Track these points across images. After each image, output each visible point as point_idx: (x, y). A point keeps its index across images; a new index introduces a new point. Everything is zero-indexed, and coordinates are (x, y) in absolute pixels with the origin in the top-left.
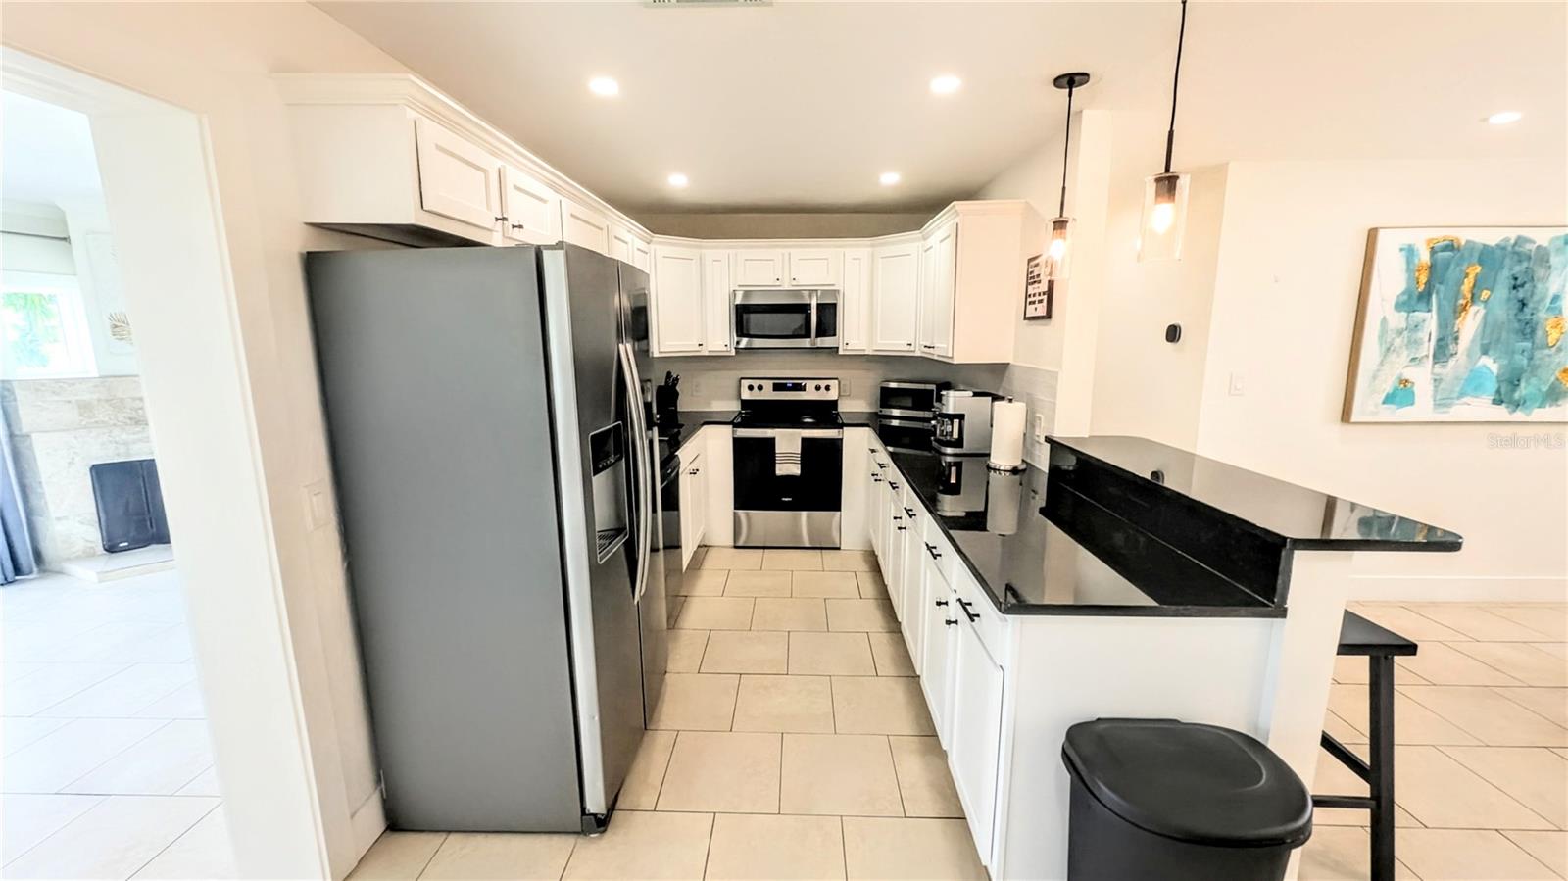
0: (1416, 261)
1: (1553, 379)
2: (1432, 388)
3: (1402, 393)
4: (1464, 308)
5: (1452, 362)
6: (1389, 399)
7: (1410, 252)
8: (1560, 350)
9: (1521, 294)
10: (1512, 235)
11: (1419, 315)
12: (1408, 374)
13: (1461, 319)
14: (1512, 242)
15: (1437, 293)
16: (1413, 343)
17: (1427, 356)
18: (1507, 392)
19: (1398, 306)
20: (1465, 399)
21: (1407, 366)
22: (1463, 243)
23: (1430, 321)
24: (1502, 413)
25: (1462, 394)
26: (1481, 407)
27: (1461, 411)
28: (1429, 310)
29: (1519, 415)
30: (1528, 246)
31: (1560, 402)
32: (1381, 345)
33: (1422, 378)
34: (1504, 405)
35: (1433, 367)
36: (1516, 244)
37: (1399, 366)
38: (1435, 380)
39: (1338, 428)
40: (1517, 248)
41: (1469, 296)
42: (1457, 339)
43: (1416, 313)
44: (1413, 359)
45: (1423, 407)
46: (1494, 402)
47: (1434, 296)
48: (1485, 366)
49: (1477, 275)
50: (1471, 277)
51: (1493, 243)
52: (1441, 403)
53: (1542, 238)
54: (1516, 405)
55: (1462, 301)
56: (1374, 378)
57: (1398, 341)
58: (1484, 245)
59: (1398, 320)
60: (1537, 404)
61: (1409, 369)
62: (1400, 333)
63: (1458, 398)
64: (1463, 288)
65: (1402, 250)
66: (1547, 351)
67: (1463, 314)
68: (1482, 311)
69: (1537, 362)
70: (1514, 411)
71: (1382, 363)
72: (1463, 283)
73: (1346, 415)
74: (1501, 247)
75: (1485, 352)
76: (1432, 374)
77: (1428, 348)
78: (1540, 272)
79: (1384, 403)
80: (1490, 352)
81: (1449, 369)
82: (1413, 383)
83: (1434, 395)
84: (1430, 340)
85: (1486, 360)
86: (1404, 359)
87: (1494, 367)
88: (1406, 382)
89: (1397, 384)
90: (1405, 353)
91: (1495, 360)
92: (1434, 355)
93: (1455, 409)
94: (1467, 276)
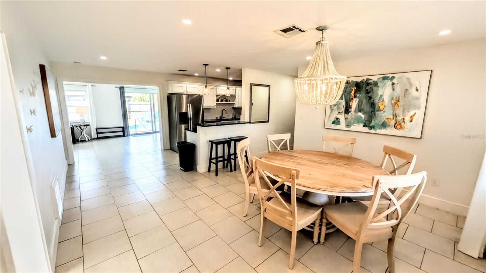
1: (383, 121)
2: (345, 120)
3: (336, 121)
4: (352, 99)
5: (350, 114)
6: (333, 123)
8: (384, 112)
9: (369, 95)
10: (365, 78)
11: (340, 101)
12: (339, 116)
13: (352, 102)
14: (365, 80)
15: (344, 95)
16: (339, 108)
17: (343, 112)
18: (367, 124)
20: (355, 125)
21: (337, 114)
22: (351, 81)
23: (343, 103)
24: (366, 129)
25: (354, 123)
26: (360, 127)
27: (352, 128)
28: (343, 100)
29: (372, 131)
30: (370, 81)
31: (386, 128)
32: (330, 109)
33: (342, 117)
34: (367, 127)
35: (345, 115)
36: (366, 81)
37: (335, 114)
38: (346, 119)
39: (323, 129)
40: (367, 82)
41: (353, 96)
42: (351, 107)
44: (339, 113)
45: (343, 126)
46: (364, 126)
49: (355, 90)
50: (354, 90)
51: (359, 81)
52: (348, 125)
53: (375, 79)
54: (371, 128)
55: (352, 97)
56: (329, 116)
57: (335, 108)
58: (357, 82)
60: (378, 128)
62: (335, 106)
63: (353, 124)
64: (352, 93)
66: (380, 112)
67: (352, 101)
68: (358, 100)
69: (377, 115)
70: (371, 129)
71: (331, 113)
72: (351, 92)
73: (324, 126)
74: (362, 82)
75: (360, 112)
76: (345, 117)
77: (343, 110)
78: (375, 88)
79: (332, 124)
80: (361, 112)
81: (349, 116)
82: (340, 119)
83: (345, 123)
84: (343, 108)
85: (360, 114)
86: (337, 112)
87: (363, 116)
88: (337, 119)
89: (335, 119)
90: (337, 111)
91: (363, 114)
92: (345, 112)
93: (352, 127)
94: (352, 90)
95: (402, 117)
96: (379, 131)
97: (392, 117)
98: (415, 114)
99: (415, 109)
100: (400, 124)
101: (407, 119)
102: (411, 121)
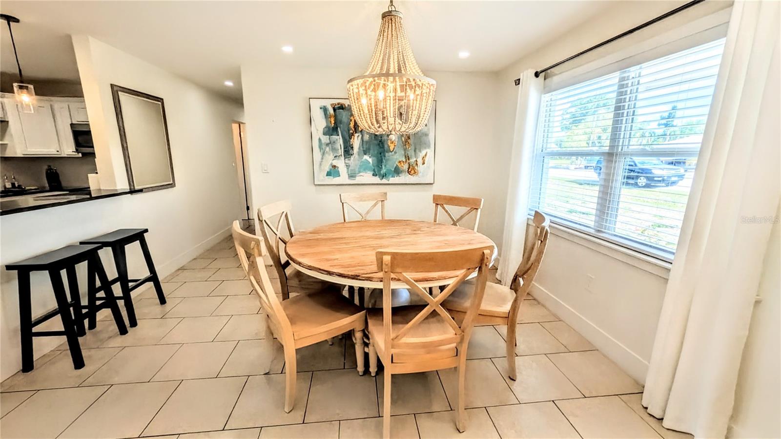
0: (328, 113)
1: (395, 165)
2: (346, 169)
3: (333, 171)
4: (353, 134)
5: (352, 158)
6: (329, 174)
7: (325, 110)
8: (395, 153)
11: (334, 137)
12: (335, 163)
13: (352, 139)
15: (340, 128)
16: (334, 150)
17: (341, 155)
18: (377, 172)
19: (324, 134)
20: (361, 174)
21: (334, 159)
22: (345, 106)
23: (339, 140)
24: (377, 180)
25: (360, 172)
26: (367, 177)
27: (358, 180)
28: (338, 135)
29: (384, 181)
31: (400, 175)
32: (320, 151)
34: (377, 177)
35: (345, 159)
37: (329, 159)
38: (347, 166)
39: (312, 187)
41: (354, 129)
42: (352, 148)
43: (333, 136)
44: (336, 157)
45: (344, 178)
46: (373, 175)
47: (339, 129)
48: (366, 160)
49: (355, 120)
50: (353, 121)
52: (352, 176)
54: (383, 176)
55: (351, 131)
56: (321, 164)
57: (327, 149)
59: (325, 139)
60: (391, 176)
61: (334, 161)
62: (327, 145)
63: (358, 174)
64: (350, 125)
65: (321, 108)
66: (390, 153)
67: (353, 137)
68: (360, 136)
69: (388, 158)
70: (382, 179)
71: (322, 159)
73: (314, 182)
75: (365, 154)
76: (345, 163)
77: (341, 151)
79: (327, 175)
80: (368, 154)
81: (351, 161)
82: (338, 167)
83: (348, 172)
84: (341, 148)
85: (366, 157)
86: (332, 156)
87: (370, 160)
88: (334, 167)
89: (331, 168)
90: (332, 154)
91: (370, 157)
92: (344, 155)
93: (357, 178)
94: (351, 120)
95: (415, 159)
96: (392, 180)
97: (404, 160)
98: (426, 155)
99: (425, 148)
100: (414, 169)
101: (420, 161)
102: (424, 163)
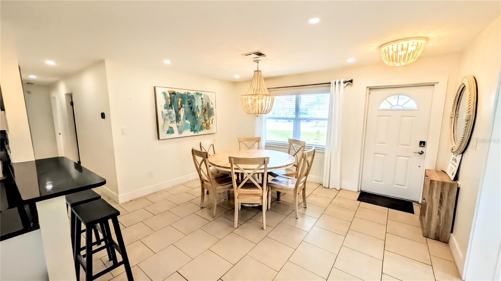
0: (167, 96)
1: (200, 125)
3: (171, 130)
4: (180, 109)
5: (180, 122)
6: (168, 132)
7: (164, 94)
8: (200, 118)
9: (191, 105)
10: (186, 91)
11: (170, 110)
12: (171, 125)
13: (180, 111)
14: (186, 93)
15: (173, 105)
16: (170, 118)
17: (174, 121)
18: (192, 129)
19: (165, 108)
20: (185, 131)
21: (170, 123)
22: (176, 92)
23: (173, 112)
24: (192, 133)
25: (184, 130)
26: (188, 132)
27: (184, 134)
28: (172, 109)
29: (196, 134)
30: (190, 94)
31: (203, 130)
32: (163, 118)
33: (174, 126)
35: (176, 123)
36: (187, 94)
37: (168, 124)
38: (178, 127)
39: (158, 141)
40: (188, 95)
41: (180, 106)
42: (180, 116)
43: (169, 110)
44: (171, 122)
45: (176, 134)
46: (191, 131)
47: (173, 106)
48: (187, 123)
49: (181, 101)
50: (180, 101)
51: (183, 93)
52: (180, 132)
53: (192, 93)
54: (195, 131)
55: (179, 107)
56: (163, 127)
57: (167, 117)
58: (181, 94)
59: (165, 111)
60: (199, 131)
61: (171, 124)
62: (167, 115)
65: (163, 93)
66: (198, 119)
68: (184, 110)
69: (197, 121)
71: (164, 123)
72: (178, 103)
73: (159, 138)
74: (184, 94)
75: (186, 119)
76: (177, 125)
77: (174, 119)
78: (193, 101)
79: (167, 133)
80: (188, 119)
81: (180, 124)
82: (173, 128)
83: (178, 130)
84: (174, 117)
85: (187, 121)
86: (169, 122)
87: (189, 123)
88: (171, 128)
89: (169, 128)
90: (169, 120)
91: (189, 121)
92: (176, 120)
93: (183, 134)
94: (179, 101)
95: (209, 121)
96: (200, 133)
97: (204, 122)
98: (213, 119)
99: (212, 116)
100: (208, 126)
101: (211, 122)
102: (212, 123)
